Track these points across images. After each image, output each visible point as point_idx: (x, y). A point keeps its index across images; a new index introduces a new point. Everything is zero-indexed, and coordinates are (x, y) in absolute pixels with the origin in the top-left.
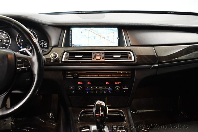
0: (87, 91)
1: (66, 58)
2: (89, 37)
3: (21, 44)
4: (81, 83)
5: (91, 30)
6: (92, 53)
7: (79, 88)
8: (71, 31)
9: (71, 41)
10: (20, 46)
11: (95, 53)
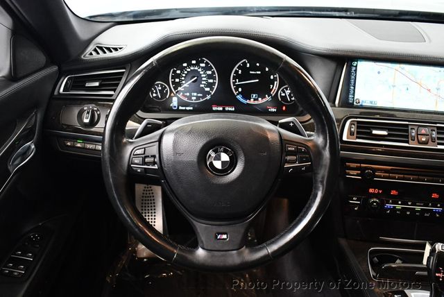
0: (388, 209)
1: (351, 133)
2: (394, 86)
3: (240, 90)
4: (376, 191)
5: (400, 70)
6: (410, 127)
7: (374, 202)
8: (354, 69)
9: (352, 92)
10: (238, 94)
11: (416, 128)
